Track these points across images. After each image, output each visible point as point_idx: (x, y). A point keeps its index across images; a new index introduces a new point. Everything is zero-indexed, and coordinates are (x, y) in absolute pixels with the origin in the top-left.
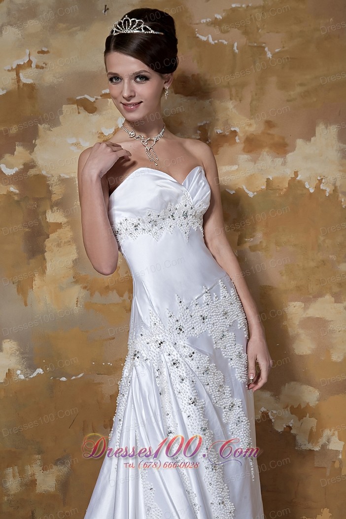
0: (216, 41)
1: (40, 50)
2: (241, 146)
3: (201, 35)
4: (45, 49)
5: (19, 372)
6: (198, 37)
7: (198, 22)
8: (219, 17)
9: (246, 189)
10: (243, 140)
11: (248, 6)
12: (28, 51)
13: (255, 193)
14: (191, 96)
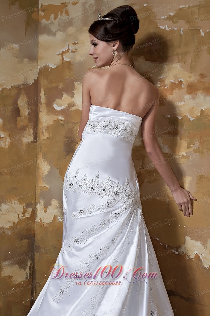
0: (170, 29)
1: (74, 43)
2: (185, 90)
3: (161, 26)
4: (76, 42)
5: (59, 217)
6: (159, 27)
7: (159, 18)
8: (172, 14)
9: (189, 116)
10: (186, 86)
11: (189, 6)
12: (68, 44)
13: (194, 119)
14: (154, 62)
